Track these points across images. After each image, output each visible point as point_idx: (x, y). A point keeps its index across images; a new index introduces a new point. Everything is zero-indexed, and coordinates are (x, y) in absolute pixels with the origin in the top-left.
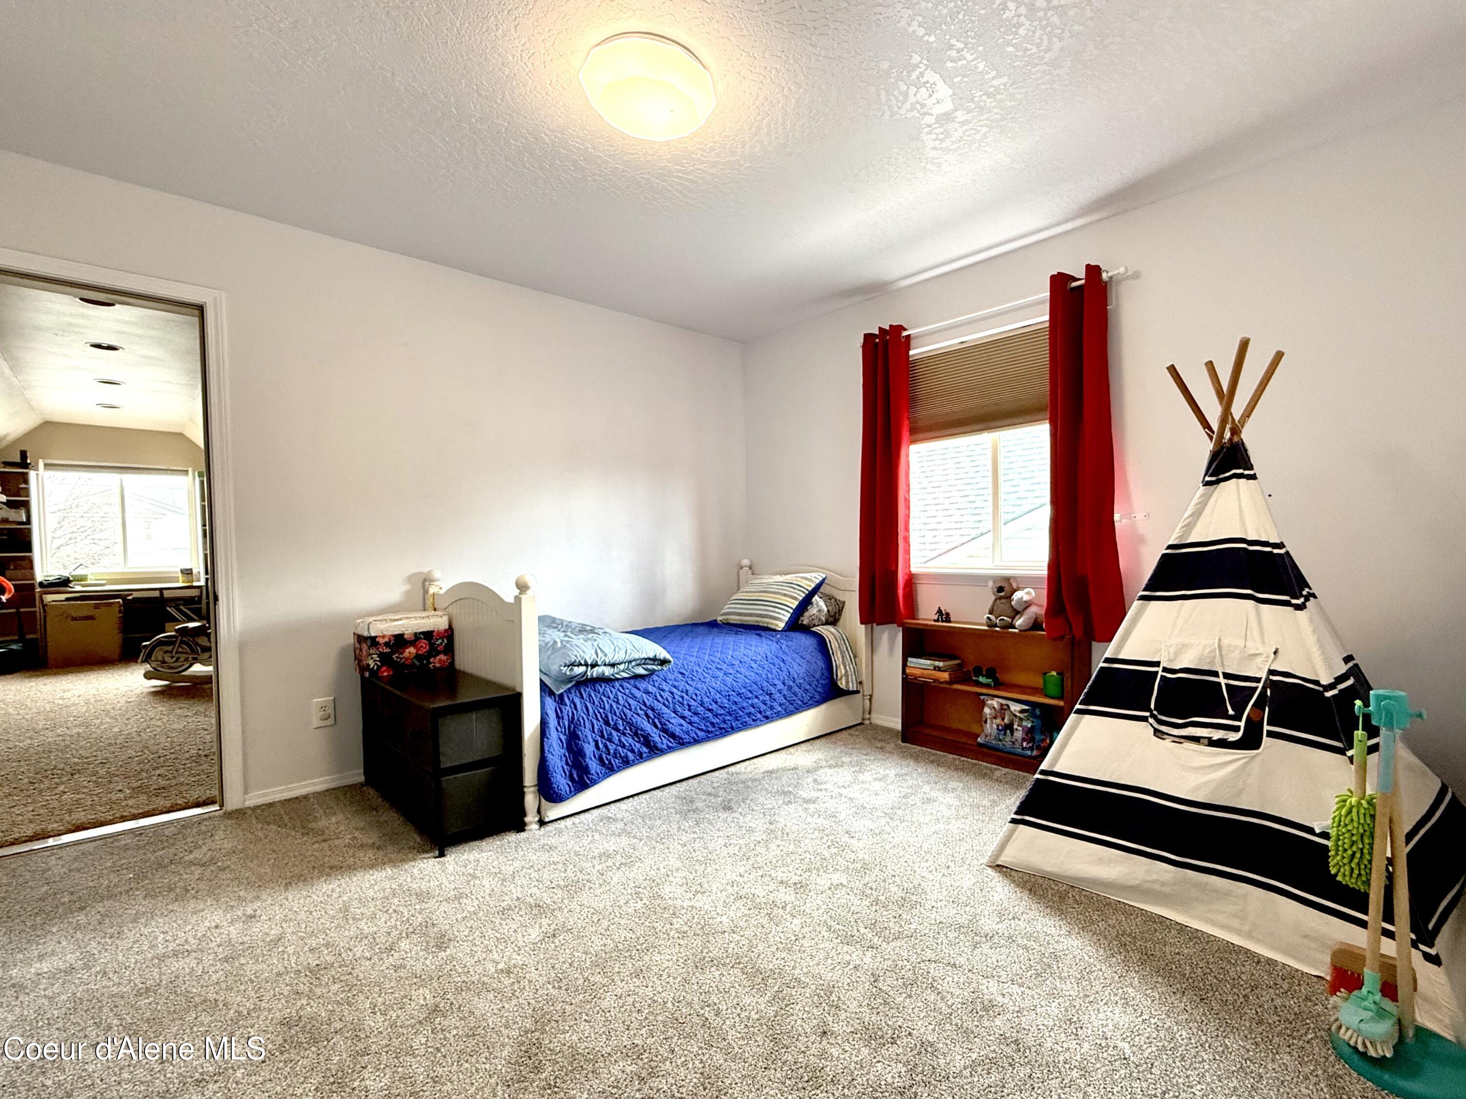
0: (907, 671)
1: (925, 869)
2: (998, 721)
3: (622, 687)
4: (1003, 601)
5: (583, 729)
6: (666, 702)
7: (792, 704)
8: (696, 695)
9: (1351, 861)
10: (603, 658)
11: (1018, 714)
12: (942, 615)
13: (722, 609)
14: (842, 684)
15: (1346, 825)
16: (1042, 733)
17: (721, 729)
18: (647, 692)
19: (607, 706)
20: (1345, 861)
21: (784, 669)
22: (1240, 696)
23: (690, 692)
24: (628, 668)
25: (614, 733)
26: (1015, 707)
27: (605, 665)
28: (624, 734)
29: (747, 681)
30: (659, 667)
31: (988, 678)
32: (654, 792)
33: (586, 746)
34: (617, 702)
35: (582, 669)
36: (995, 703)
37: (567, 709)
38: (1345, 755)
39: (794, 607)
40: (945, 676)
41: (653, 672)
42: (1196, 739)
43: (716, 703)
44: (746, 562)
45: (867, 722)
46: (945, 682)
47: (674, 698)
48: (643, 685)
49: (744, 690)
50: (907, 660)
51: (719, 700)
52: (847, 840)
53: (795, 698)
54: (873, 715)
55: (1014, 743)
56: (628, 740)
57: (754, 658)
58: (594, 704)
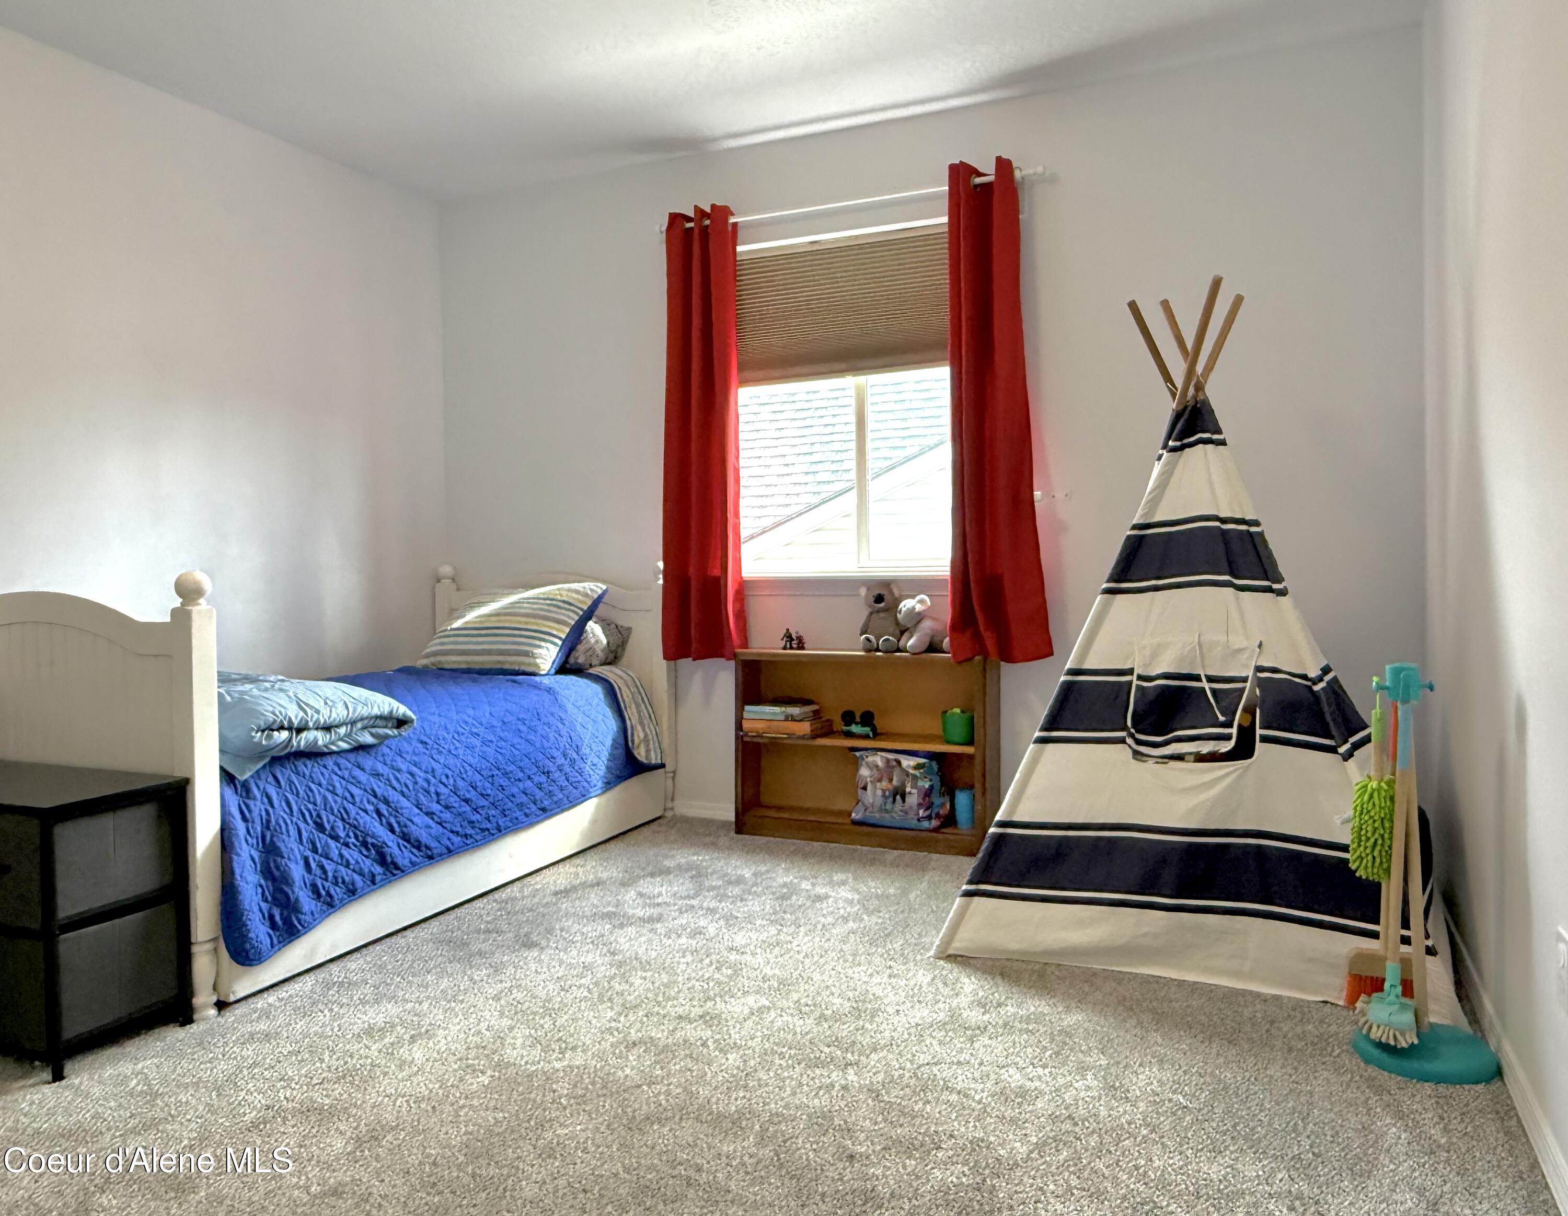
0: (746, 725)
1: (863, 974)
2: (885, 784)
3: (338, 765)
4: (882, 615)
5: (285, 837)
6: (405, 789)
7: (576, 788)
8: (447, 777)
9: (1373, 851)
10: (316, 716)
11: (911, 771)
12: (793, 640)
13: (425, 647)
14: (641, 754)
15: (1368, 812)
16: (942, 795)
17: (483, 830)
18: (377, 775)
19: (319, 800)
20: (1368, 851)
21: (564, 732)
22: (1228, 700)
23: (438, 773)
24: (348, 735)
25: (332, 843)
26: (908, 762)
27: (317, 729)
28: (347, 845)
29: (517, 752)
30: (396, 731)
31: (863, 726)
32: (393, 939)
33: (292, 866)
34: (334, 793)
35: (285, 734)
36: (878, 759)
37: (258, 807)
38: (1336, 752)
39: (563, 636)
40: (805, 728)
41: (383, 738)
42: (1179, 757)
43: (475, 788)
44: (446, 570)
45: (669, 814)
46: (803, 737)
47: (416, 783)
48: (368, 762)
49: (512, 768)
50: (743, 710)
51: (479, 784)
52: (738, 957)
53: (580, 778)
54: (676, 802)
55: (906, 813)
56: (352, 855)
57: (522, 716)
58: (298, 794)
